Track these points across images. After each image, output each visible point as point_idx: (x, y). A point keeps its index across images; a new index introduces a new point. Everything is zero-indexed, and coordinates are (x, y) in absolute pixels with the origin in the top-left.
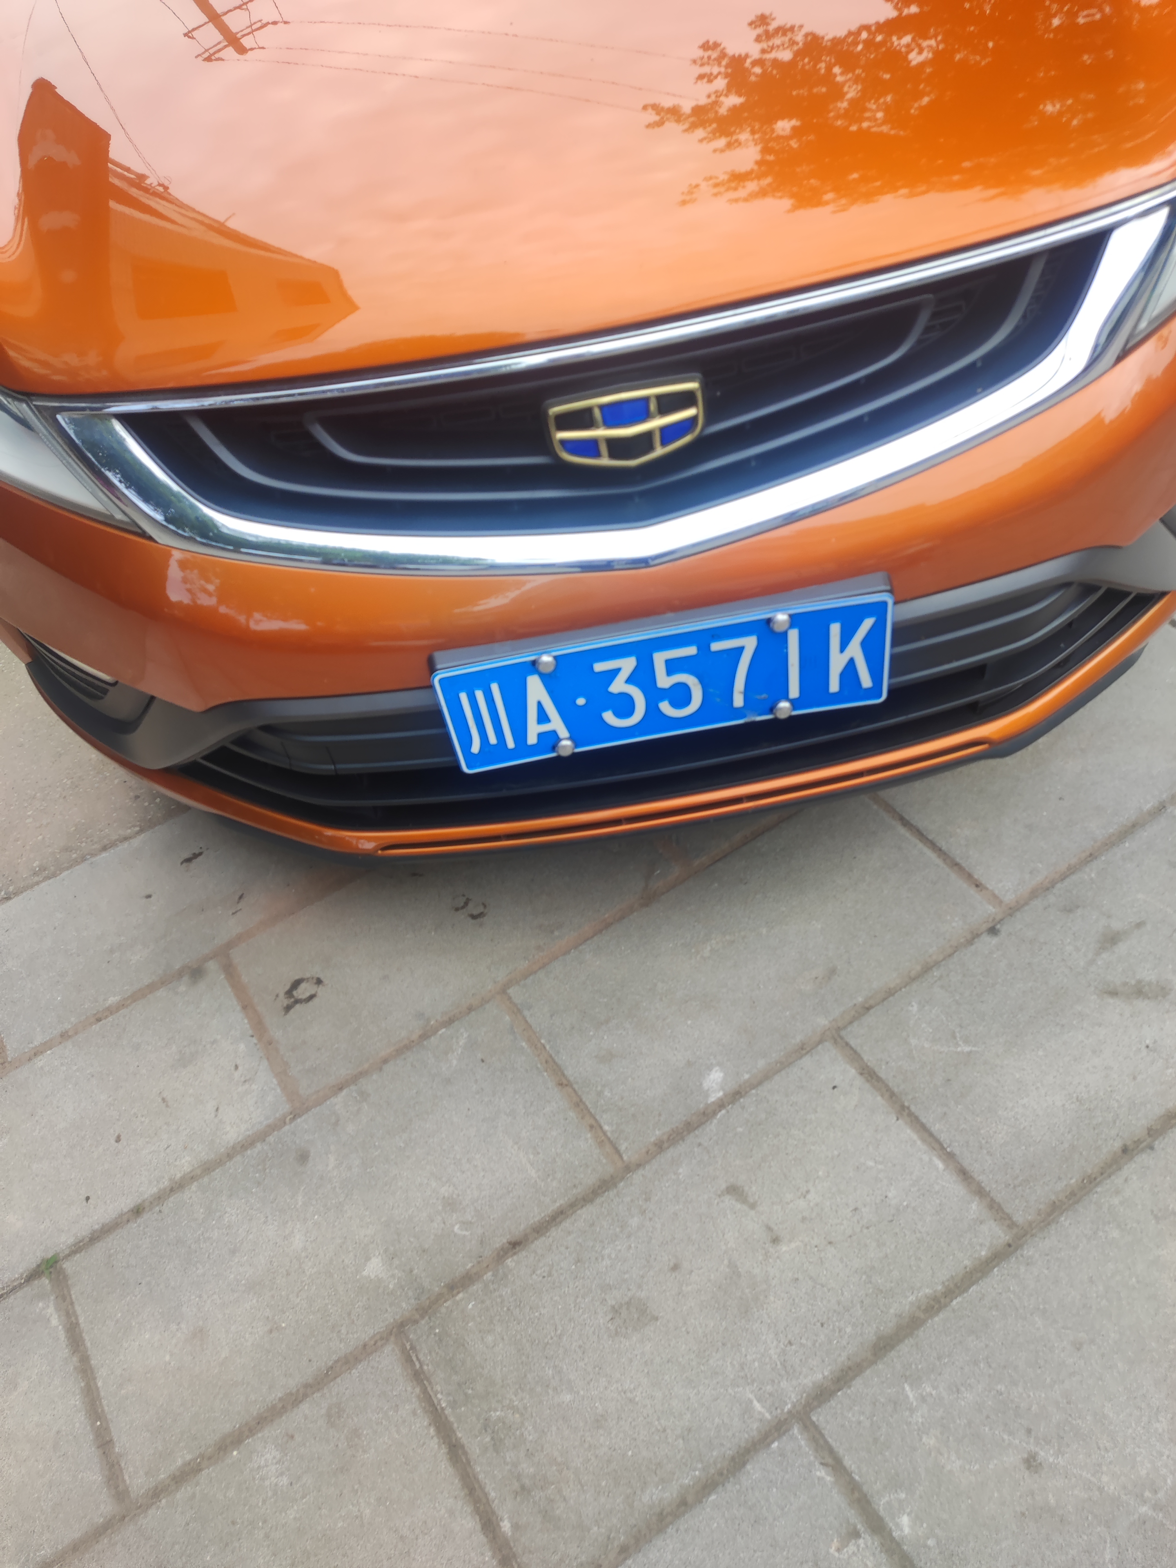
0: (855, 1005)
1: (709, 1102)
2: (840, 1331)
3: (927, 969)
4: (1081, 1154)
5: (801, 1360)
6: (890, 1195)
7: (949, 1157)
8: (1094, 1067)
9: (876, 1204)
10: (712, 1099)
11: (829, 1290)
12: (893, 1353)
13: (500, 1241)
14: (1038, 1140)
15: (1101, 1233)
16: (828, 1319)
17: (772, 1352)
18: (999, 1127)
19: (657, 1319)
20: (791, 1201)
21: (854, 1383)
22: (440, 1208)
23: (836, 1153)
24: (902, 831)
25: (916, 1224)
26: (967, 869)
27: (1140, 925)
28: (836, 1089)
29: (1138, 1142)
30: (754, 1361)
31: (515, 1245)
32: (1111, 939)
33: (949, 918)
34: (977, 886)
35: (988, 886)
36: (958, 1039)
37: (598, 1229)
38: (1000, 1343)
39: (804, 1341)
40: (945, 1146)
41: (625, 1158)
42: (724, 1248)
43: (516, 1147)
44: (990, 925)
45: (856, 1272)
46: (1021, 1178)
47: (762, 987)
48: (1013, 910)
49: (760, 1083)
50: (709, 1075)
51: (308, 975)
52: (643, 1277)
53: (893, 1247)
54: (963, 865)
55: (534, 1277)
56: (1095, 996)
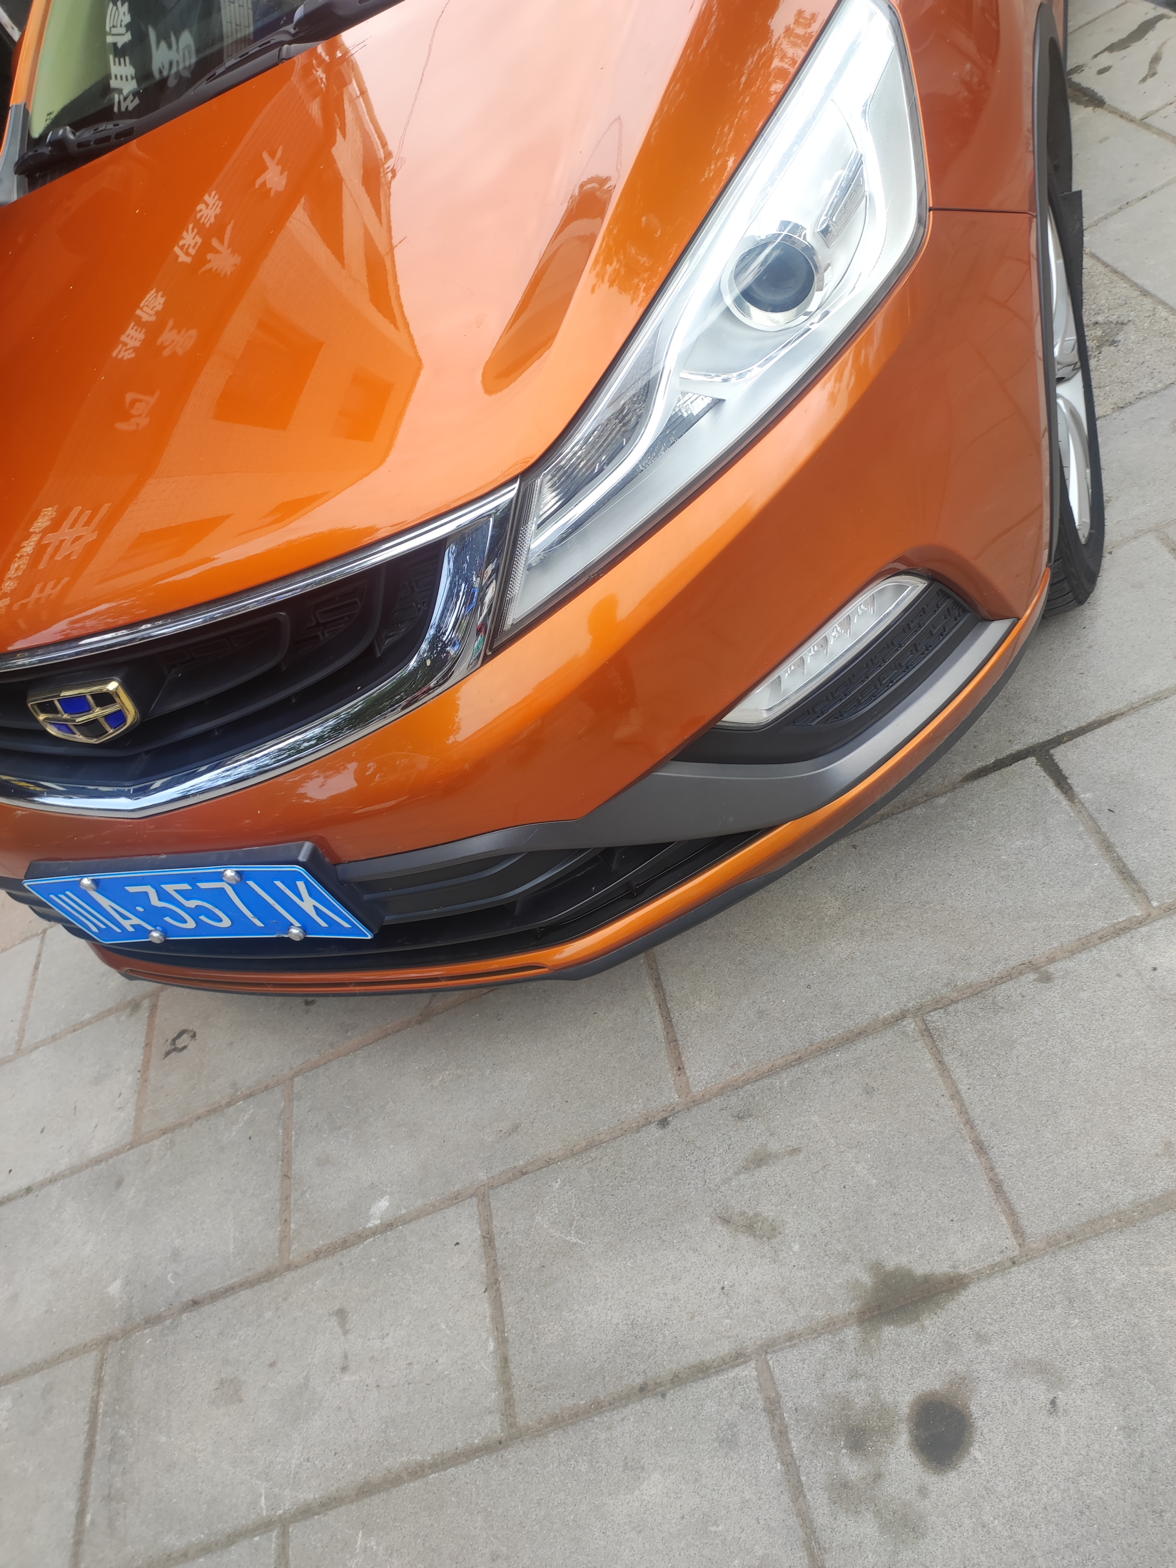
0: (515, 1167)
1: (367, 1227)
2: (343, 1465)
3: (591, 1145)
4: (604, 1378)
5: (307, 1477)
6: (440, 1360)
7: (502, 1341)
8: (665, 1294)
9: (426, 1365)
10: (370, 1225)
11: (355, 1426)
12: (367, 1501)
13: (187, 1297)
14: (578, 1351)
15: (572, 1462)
16: (342, 1450)
17: (293, 1461)
18: (555, 1327)
19: (241, 1401)
20: (373, 1339)
21: (330, 1512)
22: (169, 1255)
23: (425, 1307)
24: (650, 992)
25: (443, 1394)
26: (680, 1048)
27: (795, 1151)
28: (457, 1246)
29: (657, 1385)
30: (279, 1463)
31: (195, 1303)
32: (760, 1160)
33: (635, 1097)
34: (678, 1069)
35: (687, 1072)
36: (573, 1228)
37: (245, 1312)
39: (317, 1462)
40: (506, 1330)
41: (291, 1257)
42: (309, 1360)
43: (233, 1221)
44: (664, 1115)
45: (381, 1419)
46: (544, 1383)
47: (457, 1128)
48: (693, 1104)
49: (409, 1221)
50: (379, 1201)
51: (191, 1028)
52: (250, 1363)
53: (417, 1408)
54: (680, 1043)
55: (192, 1335)
56: (708, 1219)
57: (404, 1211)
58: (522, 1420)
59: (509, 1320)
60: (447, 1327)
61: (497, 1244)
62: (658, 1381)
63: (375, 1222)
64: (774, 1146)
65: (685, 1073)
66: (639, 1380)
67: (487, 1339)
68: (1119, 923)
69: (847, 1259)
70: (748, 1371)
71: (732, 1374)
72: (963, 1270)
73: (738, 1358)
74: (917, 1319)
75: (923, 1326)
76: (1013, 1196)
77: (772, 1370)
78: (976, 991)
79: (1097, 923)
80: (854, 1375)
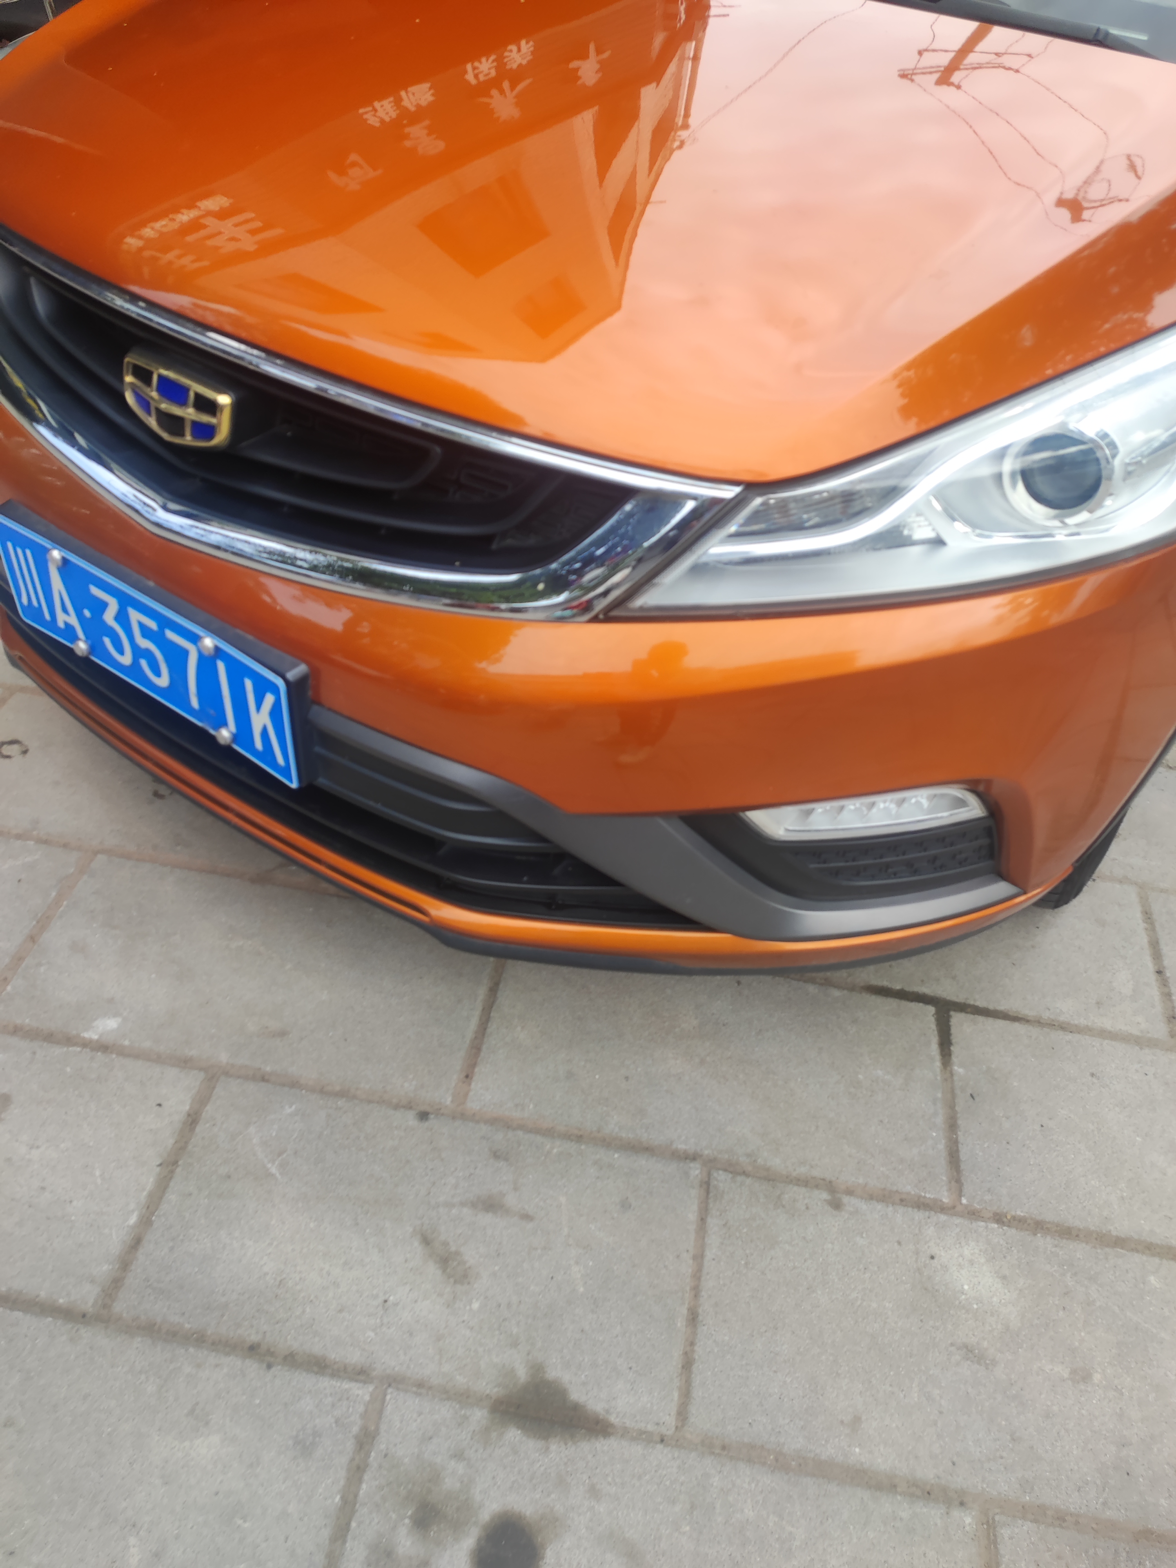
0: (260, 1069)
1: (82, 1035)
3: (343, 1094)
4: (223, 1316)
6: (75, 1203)
7: (146, 1222)
9: (59, 1199)
10: (86, 1035)
14: (212, 1276)
20: (21, 1142)
24: (482, 992)
25: (57, 1237)
26: (479, 1059)
27: (527, 1217)
28: (158, 1107)
29: (270, 1353)
32: (490, 1205)
33: (411, 1077)
34: (467, 1077)
35: (473, 1084)
36: (280, 1158)
40: (156, 1214)
44: (428, 1110)
46: (161, 1285)
47: (228, 998)
48: (461, 1116)
49: (128, 1056)
50: (109, 1019)
51: (27, 743)
53: (24, 1233)
54: (482, 1054)
56: (411, 1230)
58: (119, 1307)
59: (164, 1207)
61: (198, 1129)
62: (272, 1350)
63: (92, 1035)
64: (511, 1200)
65: (470, 1084)
66: (254, 1338)
67: (133, 1211)
68: (925, 1197)
69: (515, 1344)
70: (362, 1392)
71: (346, 1385)
72: (613, 1419)
73: (361, 1374)
74: (546, 1438)
75: (547, 1448)
76: (697, 1380)
77: (385, 1405)
78: (770, 1177)
79: (907, 1186)
80: (458, 1455)
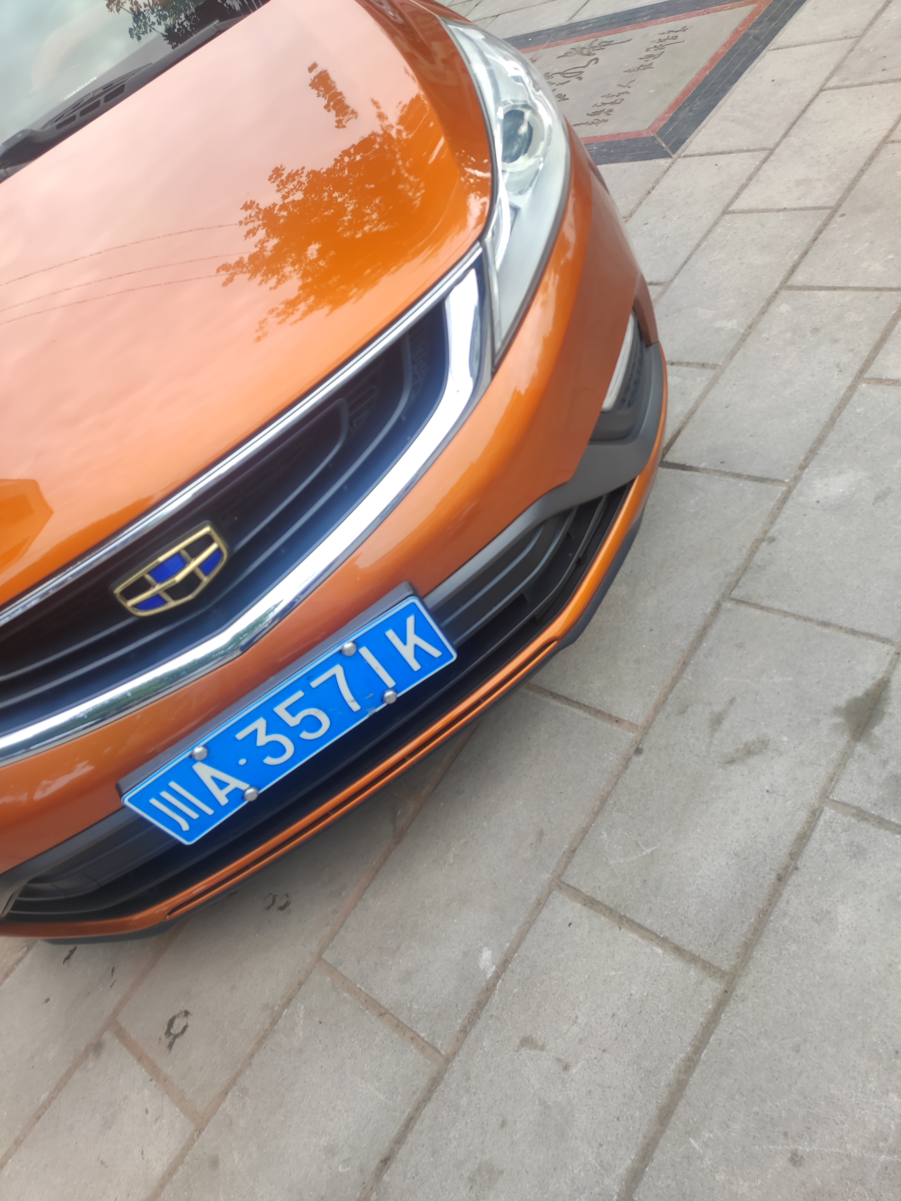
0: (564, 852)
1: (488, 978)
2: (632, 1118)
3: (604, 801)
4: (751, 896)
5: (612, 1155)
6: (633, 992)
7: (663, 941)
8: (738, 824)
9: (626, 1004)
10: (489, 975)
11: (614, 1089)
12: (674, 1118)
13: (374, 1163)
14: (719, 899)
15: (784, 952)
16: (621, 1112)
17: (590, 1158)
18: (690, 902)
19: (502, 1172)
20: (568, 1030)
21: (654, 1155)
22: (324, 1157)
23: (587, 976)
24: (555, 703)
25: (657, 1006)
26: (606, 712)
27: (732, 701)
28: (571, 926)
29: (786, 868)
30: (580, 1172)
31: (386, 1161)
32: (717, 721)
33: (606, 755)
34: (617, 721)
35: (624, 718)
36: (641, 846)
37: (440, 1120)
38: (744, 1074)
39: (609, 1139)
40: (659, 934)
41: (443, 1053)
42: (532, 1091)
43: (363, 1082)
44: (635, 748)
45: (628, 1065)
46: (717, 935)
47: (497, 869)
48: (646, 729)
49: (519, 946)
50: (481, 956)
51: (177, 1012)
52: (483, 1143)
53: (647, 1032)
54: (603, 710)
55: (407, 1181)
56: (721, 770)
57: (508, 945)
58: (726, 967)
59: (655, 928)
60: (616, 971)
61: (599, 899)
62: (784, 866)
63: (491, 971)
64: (717, 708)
66: (773, 876)
67: (652, 950)
68: (780, 498)
69: (818, 721)
70: (828, 813)
71: (821, 822)
72: (879, 676)
73: (815, 814)
74: (884, 714)
75: (890, 714)
77: (840, 801)
78: (745, 569)
79: (771, 504)
80: (885, 763)
